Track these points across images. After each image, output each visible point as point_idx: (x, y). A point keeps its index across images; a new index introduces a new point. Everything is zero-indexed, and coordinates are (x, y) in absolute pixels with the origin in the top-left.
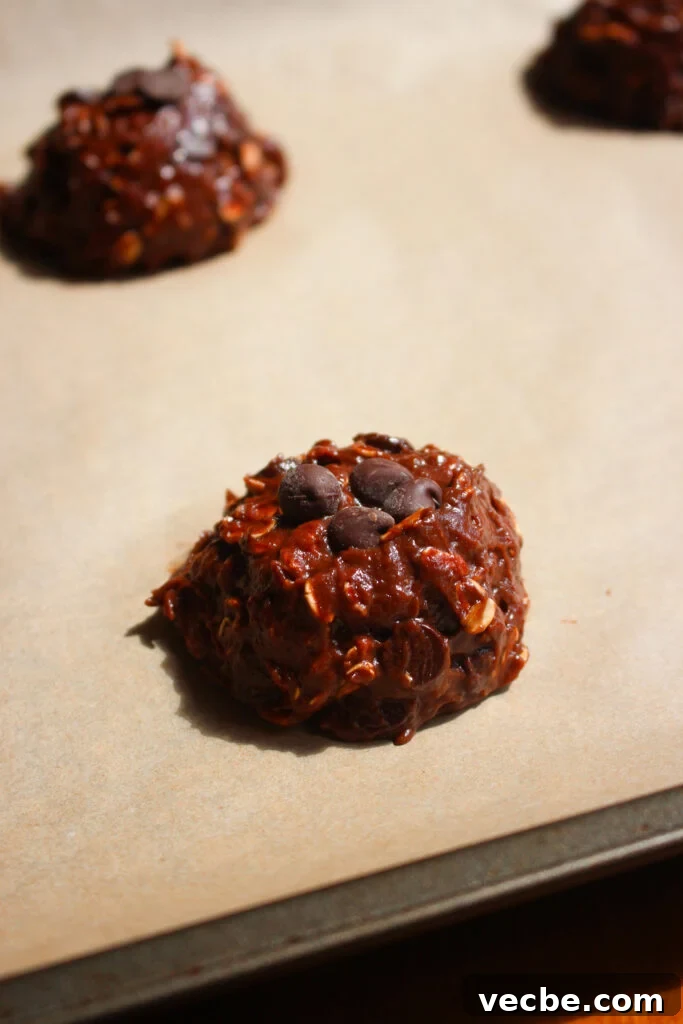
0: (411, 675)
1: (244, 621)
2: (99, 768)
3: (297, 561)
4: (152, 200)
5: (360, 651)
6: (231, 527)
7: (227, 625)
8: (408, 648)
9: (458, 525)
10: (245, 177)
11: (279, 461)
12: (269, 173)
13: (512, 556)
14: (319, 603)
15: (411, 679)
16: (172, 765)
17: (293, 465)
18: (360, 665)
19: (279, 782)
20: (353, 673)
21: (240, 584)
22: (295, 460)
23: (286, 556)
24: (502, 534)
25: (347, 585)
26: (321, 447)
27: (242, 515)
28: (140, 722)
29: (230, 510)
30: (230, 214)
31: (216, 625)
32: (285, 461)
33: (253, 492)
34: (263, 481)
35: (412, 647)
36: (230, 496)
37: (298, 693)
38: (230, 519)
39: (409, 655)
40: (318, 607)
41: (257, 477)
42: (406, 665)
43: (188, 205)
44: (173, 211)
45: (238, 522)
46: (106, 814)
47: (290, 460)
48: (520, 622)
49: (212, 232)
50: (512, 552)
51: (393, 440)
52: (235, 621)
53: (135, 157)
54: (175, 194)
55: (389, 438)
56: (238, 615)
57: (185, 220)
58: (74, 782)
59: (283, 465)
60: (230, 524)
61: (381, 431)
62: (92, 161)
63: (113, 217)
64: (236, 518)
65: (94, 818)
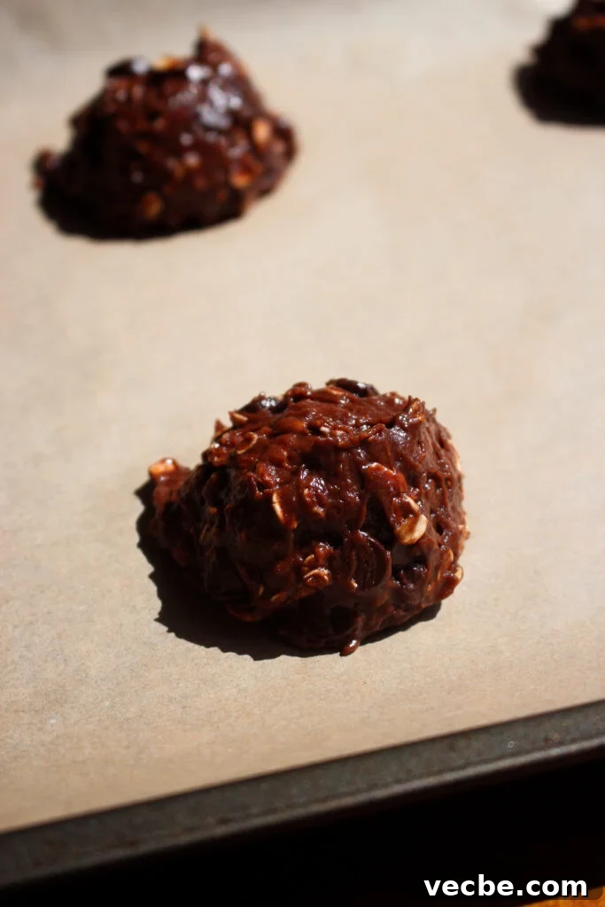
0: (357, 582)
1: (221, 527)
2: (83, 664)
3: (269, 475)
4: (172, 163)
5: (317, 559)
6: (217, 452)
7: (208, 530)
8: (354, 558)
9: (404, 448)
10: (256, 150)
11: (261, 398)
12: (279, 148)
13: (449, 488)
14: (284, 511)
15: (356, 585)
16: (145, 665)
17: (273, 403)
18: (316, 571)
19: (238, 685)
20: (309, 577)
21: (222, 495)
22: (275, 399)
23: (261, 470)
24: (442, 465)
25: (306, 491)
26: (298, 388)
27: (226, 442)
28: (121, 625)
29: (217, 439)
30: (240, 181)
31: (199, 532)
32: (266, 399)
33: (237, 425)
34: (247, 416)
35: (359, 558)
36: (219, 426)
37: (261, 591)
38: (217, 445)
39: (355, 564)
40: (284, 515)
41: (242, 411)
42: (353, 572)
43: (204, 169)
44: (190, 174)
45: (224, 448)
46: (84, 705)
47: (271, 399)
48: (456, 547)
49: (223, 195)
50: (449, 483)
51: (361, 385)
52: (215, 526)
53: (160, 124)
54: (192, 160)
55: (357, 383)
56: (217, 521)
57: (200, 183)
58: (59, 675)
59: (264, 402)
60: (217, 450)
61: (350, 377)
62: (123, 126)
63: (137, 177)
64: (221, 444)
65: (72, 708)
